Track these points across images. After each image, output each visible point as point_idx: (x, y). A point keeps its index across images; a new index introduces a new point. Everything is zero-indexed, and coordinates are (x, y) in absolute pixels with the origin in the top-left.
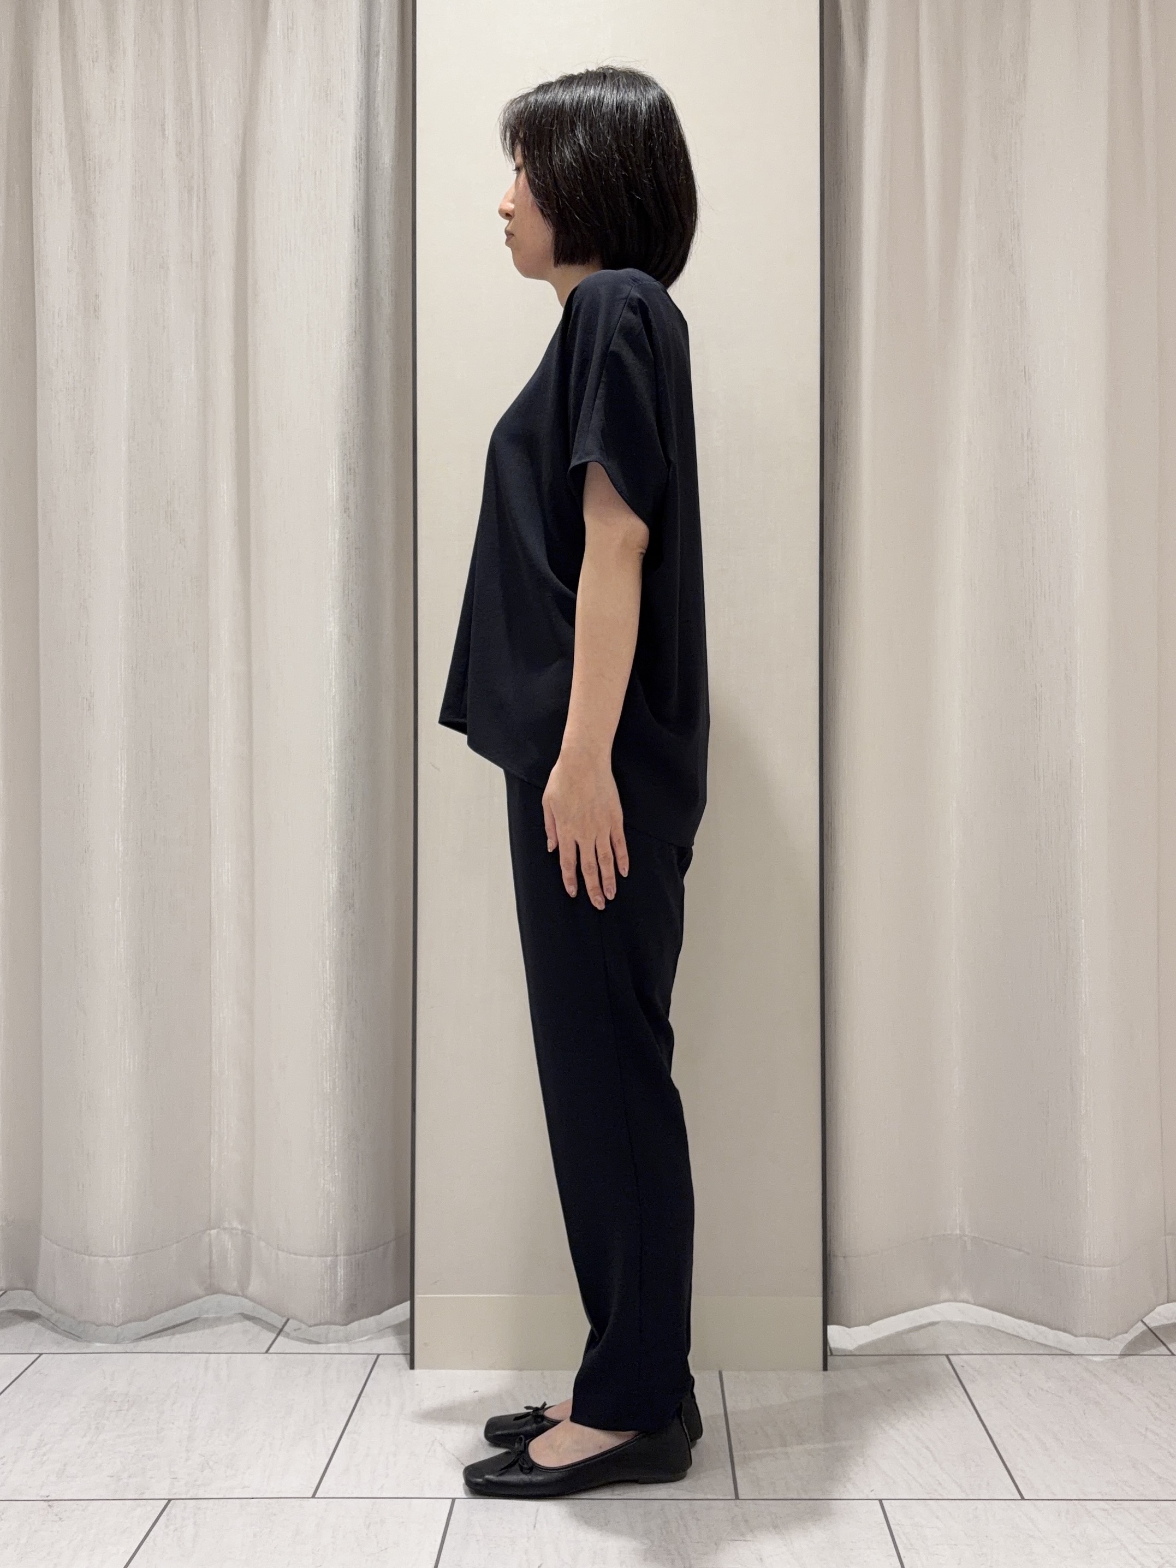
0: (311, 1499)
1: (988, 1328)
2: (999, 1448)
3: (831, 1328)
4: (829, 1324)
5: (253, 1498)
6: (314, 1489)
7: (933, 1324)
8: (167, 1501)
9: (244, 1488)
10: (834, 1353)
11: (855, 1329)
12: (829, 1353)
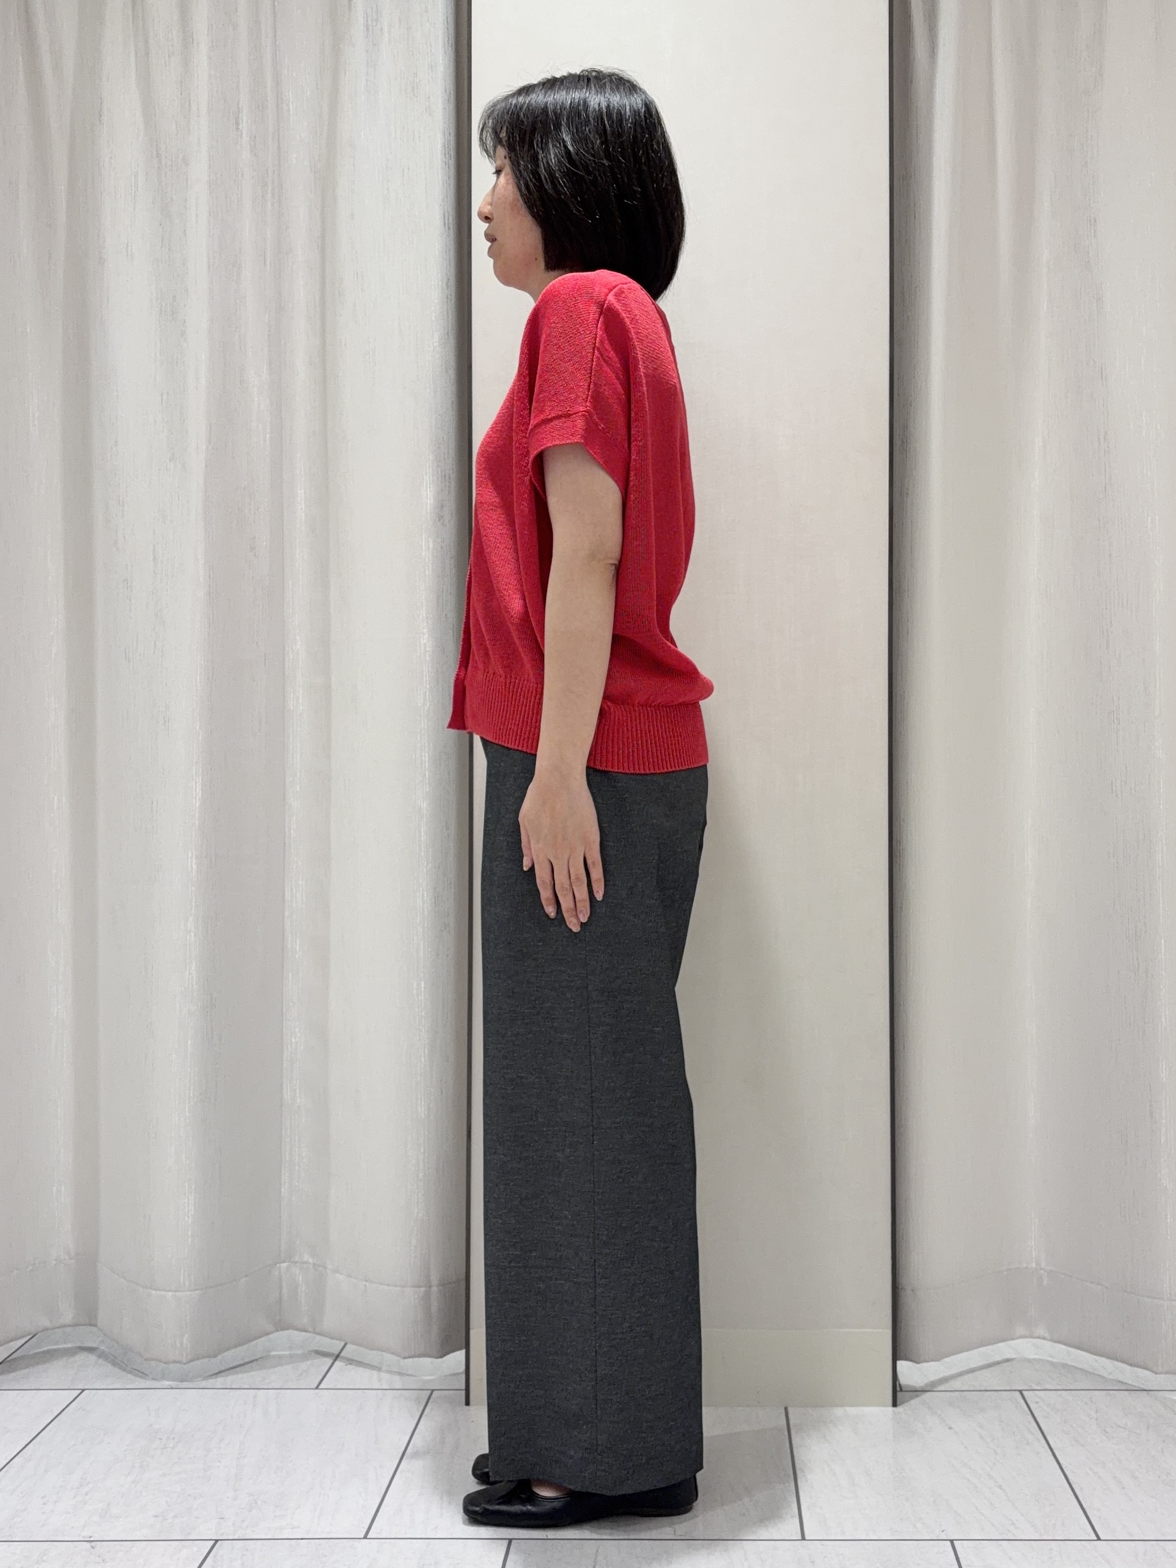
0: (363, 1540)
1: (1064, 1366)
2: (1074, 1486)
3: (901, 1365)
4: (899, 1360)
5: (302, 1539)
6: (366, 1530)
7: (1007, 1360)
8: (214, 1542)
9: (292, 1528)
10: (904, 1389)
11: (925, 1364)
12: (898, 1389)
